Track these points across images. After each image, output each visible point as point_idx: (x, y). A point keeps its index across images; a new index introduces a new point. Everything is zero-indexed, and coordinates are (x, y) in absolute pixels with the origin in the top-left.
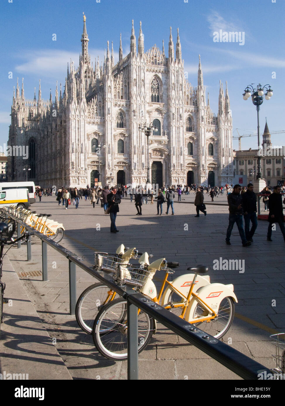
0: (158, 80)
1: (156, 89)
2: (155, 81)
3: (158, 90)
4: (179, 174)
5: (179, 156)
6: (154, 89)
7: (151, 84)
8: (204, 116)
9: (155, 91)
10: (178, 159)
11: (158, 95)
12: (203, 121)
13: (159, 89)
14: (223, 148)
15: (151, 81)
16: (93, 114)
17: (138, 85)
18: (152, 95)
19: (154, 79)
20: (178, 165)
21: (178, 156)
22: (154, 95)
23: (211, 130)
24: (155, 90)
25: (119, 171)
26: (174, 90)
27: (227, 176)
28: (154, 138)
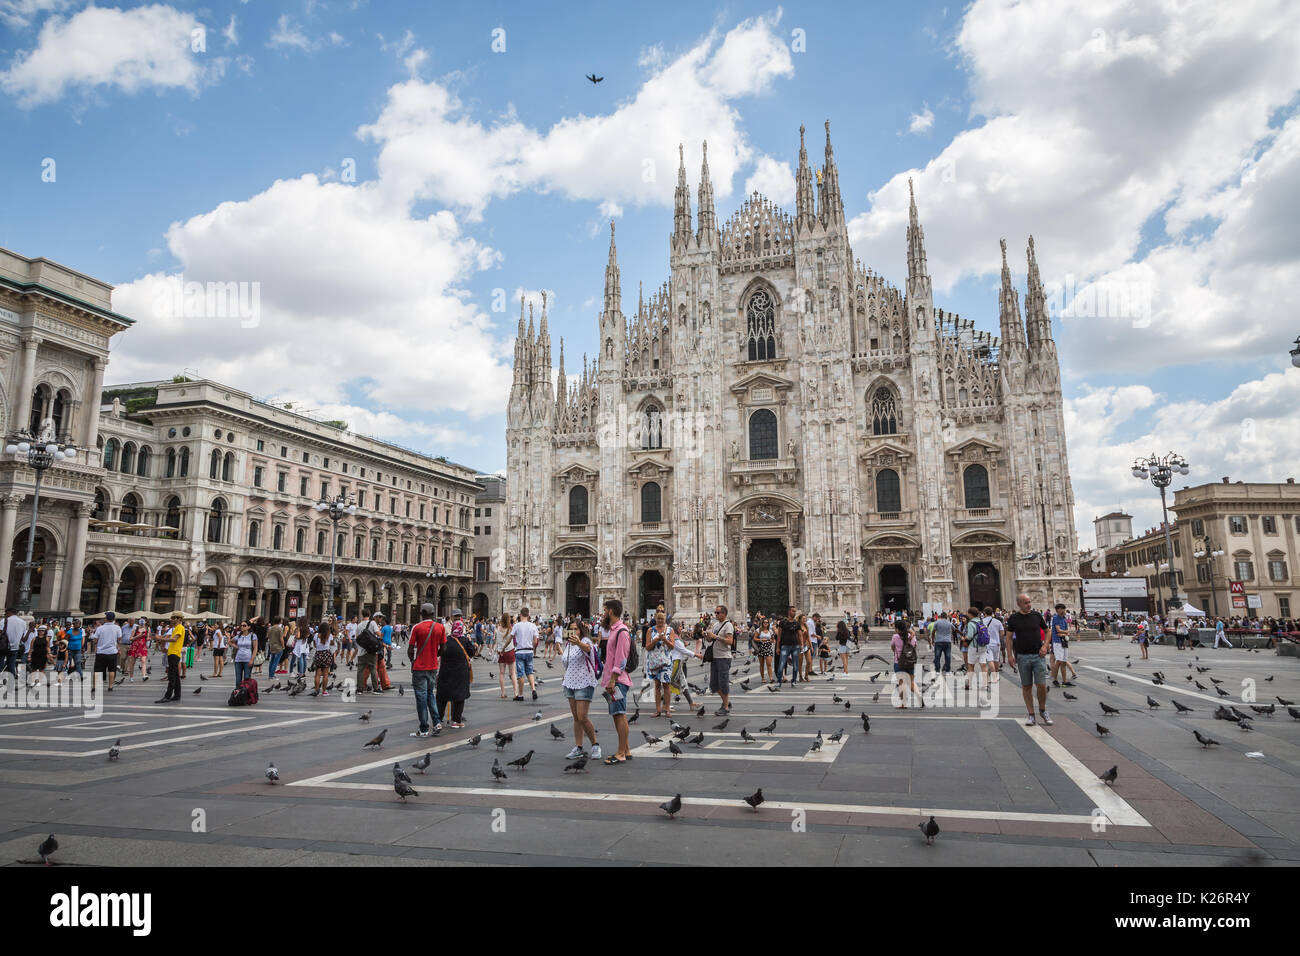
0: (768, 291)
1: (763, 320)
2: (760, 298)
3: (770, 321)
4: (834, 578)
5: (834, 516)
6: (758, 320)
7: (749, 308)
8: (926, 375)
9: (761, 328)
10: (829, 528)
11: (771, 338)
12: (926, 392)
13: (773, 320)
14: (1020, 475)
15: (748, 302)
16: (575, 421)
17: (690, 321)
18: (752, 340)
19: (755, 294)
20: (830, 545)
21: (829, 517)
22: (757, 339)
23: (972, 417)
24: (761, 323)
25: (646, 571)
26: (809, 312)
27: (1046, 578)
28: (748, 469)
